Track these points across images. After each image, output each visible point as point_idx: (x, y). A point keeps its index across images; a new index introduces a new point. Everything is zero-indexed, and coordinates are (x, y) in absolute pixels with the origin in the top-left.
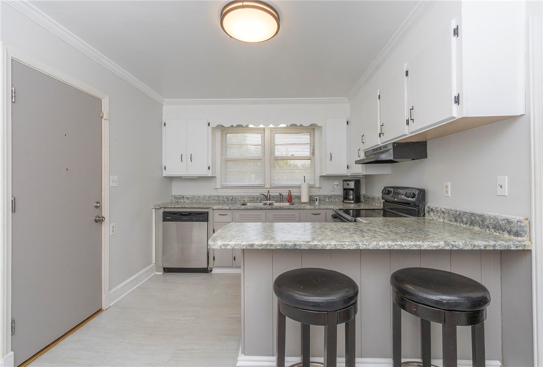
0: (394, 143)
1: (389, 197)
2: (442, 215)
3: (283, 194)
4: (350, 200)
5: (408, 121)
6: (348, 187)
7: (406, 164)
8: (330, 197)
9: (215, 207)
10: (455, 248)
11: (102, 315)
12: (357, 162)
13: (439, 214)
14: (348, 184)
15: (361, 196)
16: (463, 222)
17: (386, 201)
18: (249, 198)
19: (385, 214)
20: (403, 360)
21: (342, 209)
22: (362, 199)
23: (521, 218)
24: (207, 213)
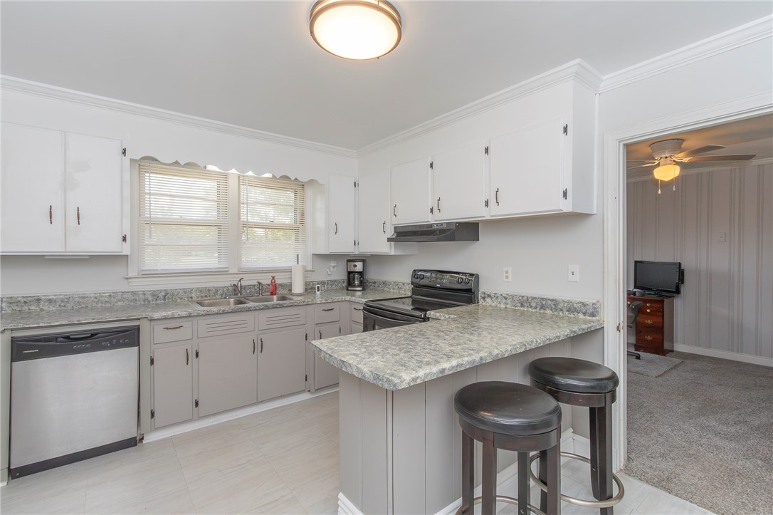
0: (456, 223)
1: (423, 281)
2: (504, 300)
3: (264, 282)
4: (354, 286)
6: (353, 270)
8: (326, 283)
9: (157, 315)
13: (499, 300)
14: (354, 266)
16: (531, 307)
17: (418, 287)
23: (595, 301)
24: (138, 328)
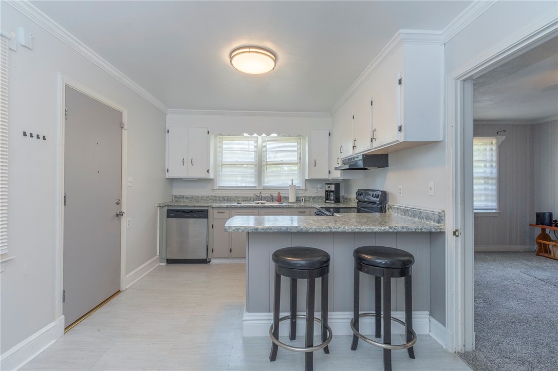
0: (363, 155)
1: (361, 197)
2: (397, 211)
3: (274, 195)
4: (331, 200)
5: (372, 139)
6: (330, 189)
7: (373, 170)
8: (314, 198)
9: (215, 205)
10: (396, 231)
11: (120, 295)
12: (336, 169)
13: (395, 210)
14: (329, 187)
15: (341, 198)
16: (409, 216)
17: (359, 201)
18: (243, 198)
19: (359, 211)
20: (360, 313)
21: (324, 208)
22: (341, 199)
23: (440, 211)
24: (207, 210)
